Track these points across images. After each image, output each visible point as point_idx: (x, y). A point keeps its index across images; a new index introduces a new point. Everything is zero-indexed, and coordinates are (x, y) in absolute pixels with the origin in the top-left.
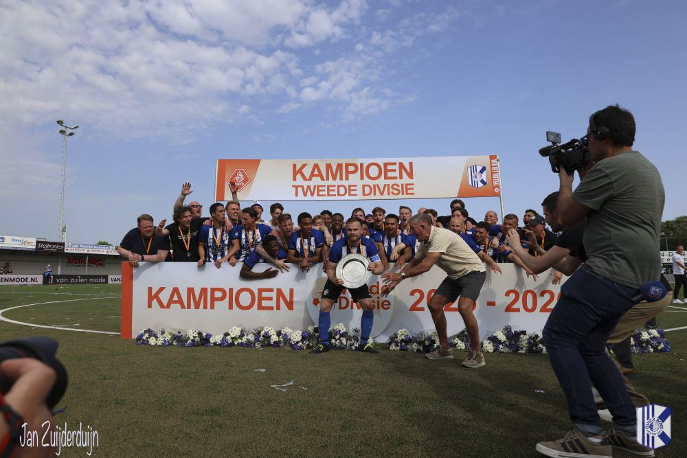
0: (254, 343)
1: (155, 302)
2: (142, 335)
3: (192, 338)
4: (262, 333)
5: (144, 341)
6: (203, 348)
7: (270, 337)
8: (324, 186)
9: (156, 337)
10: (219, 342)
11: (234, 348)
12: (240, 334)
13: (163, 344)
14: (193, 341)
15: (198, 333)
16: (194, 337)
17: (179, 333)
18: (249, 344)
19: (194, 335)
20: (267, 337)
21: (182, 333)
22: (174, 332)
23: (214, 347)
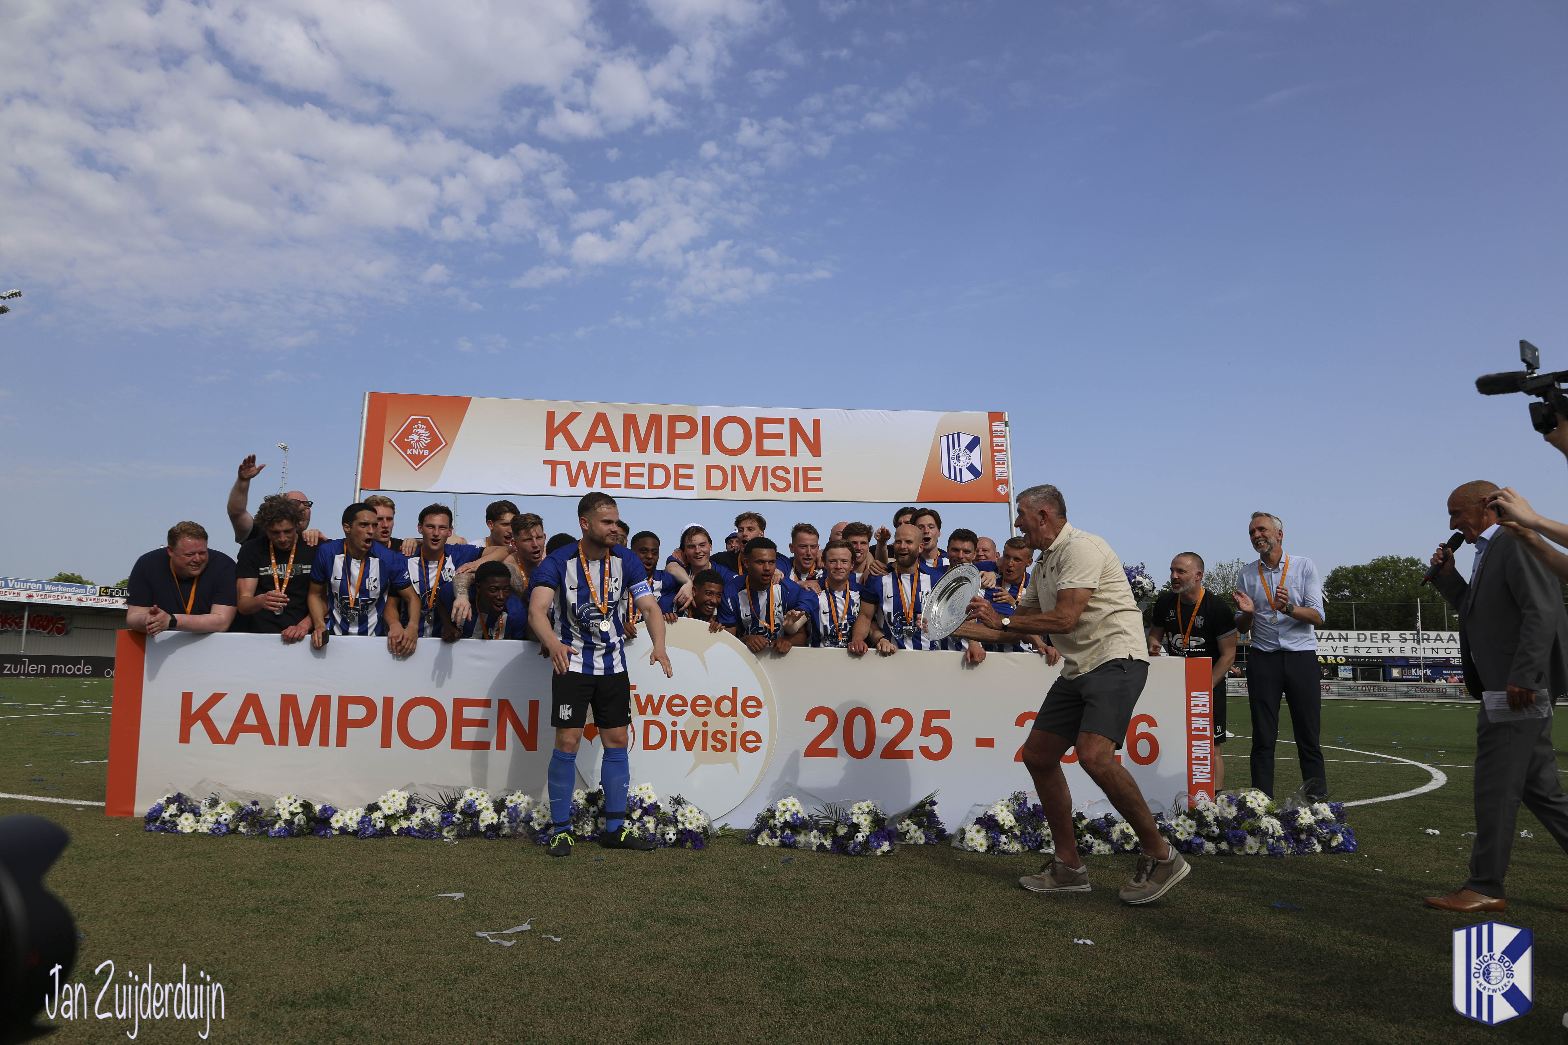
0: (440, 829)
1: (198, 728)
2: (161, 809)
3: (287, 816)
4: (460, 804)
5: (164, 822)
6: (315, 840)
7: (477, 814)
8: (619, 465)
9: (196, 813)
10: (353, 825)
11: (388, 840)
12: (404, 806)
13: (212, 830)
14: (290, 823)
15: (302, 805)
16: (293, 814)
17: (255, 803)
18: (427, 831)
19: (292, 809)
20: (471, 813)
21: (264, 806)
22: (241, 803)
23: (340, 839)
